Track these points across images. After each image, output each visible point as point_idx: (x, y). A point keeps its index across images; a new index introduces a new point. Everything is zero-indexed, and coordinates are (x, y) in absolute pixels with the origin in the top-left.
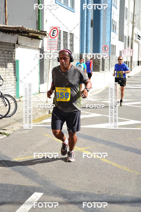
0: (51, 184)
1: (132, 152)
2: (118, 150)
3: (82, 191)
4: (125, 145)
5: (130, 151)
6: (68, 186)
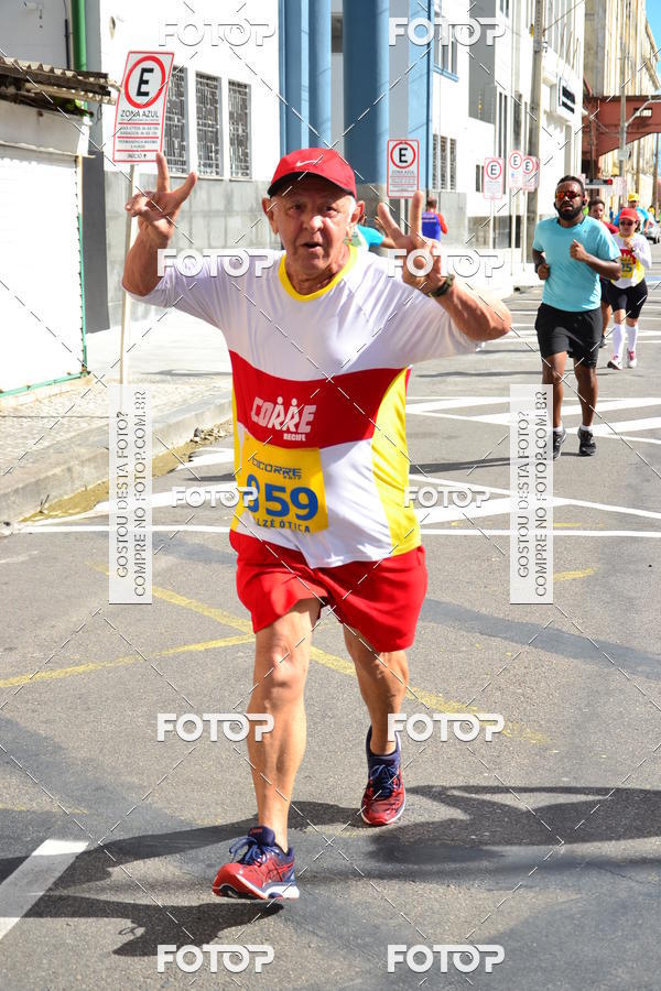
0: (124, 798)
1: (516, 642)
2: (452, 636)
4: (483, 611)
5: (505, 638)
6: (209, 807)
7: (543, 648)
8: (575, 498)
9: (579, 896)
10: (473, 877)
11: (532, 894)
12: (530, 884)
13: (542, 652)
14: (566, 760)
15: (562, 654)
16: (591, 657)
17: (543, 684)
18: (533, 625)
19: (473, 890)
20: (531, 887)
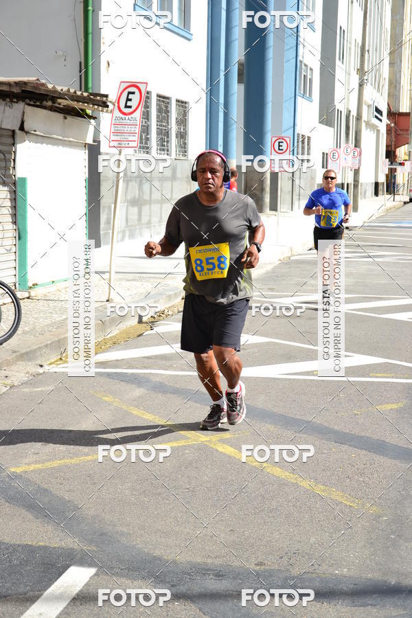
0: (118, 541)
1: (357, 448)
2: (317, 443)
3: (210, 561)
4: (336, 428)
5: (349, 445)
6: (171, 548)
7: (375, 452)
8: (389, 358)
9: (405, 612)
10: (337, 597)
11: (376, 610)
12: (374, 603)
13: (374, 455)
14: (392, 524)
15: (386, 456)
16: (405, 459)
17: (376, 475)
18: (368, 437)
19: (338, 606)
20: (375, 605)
